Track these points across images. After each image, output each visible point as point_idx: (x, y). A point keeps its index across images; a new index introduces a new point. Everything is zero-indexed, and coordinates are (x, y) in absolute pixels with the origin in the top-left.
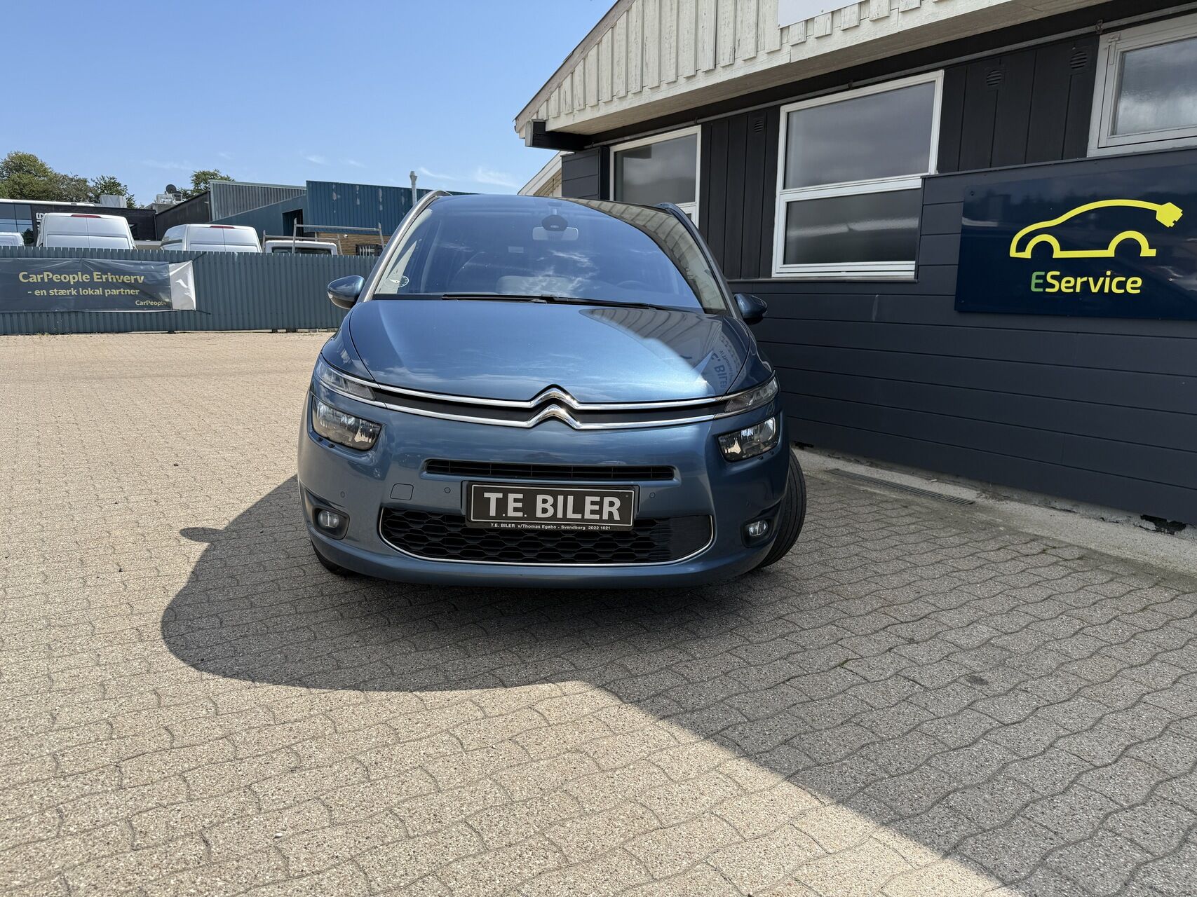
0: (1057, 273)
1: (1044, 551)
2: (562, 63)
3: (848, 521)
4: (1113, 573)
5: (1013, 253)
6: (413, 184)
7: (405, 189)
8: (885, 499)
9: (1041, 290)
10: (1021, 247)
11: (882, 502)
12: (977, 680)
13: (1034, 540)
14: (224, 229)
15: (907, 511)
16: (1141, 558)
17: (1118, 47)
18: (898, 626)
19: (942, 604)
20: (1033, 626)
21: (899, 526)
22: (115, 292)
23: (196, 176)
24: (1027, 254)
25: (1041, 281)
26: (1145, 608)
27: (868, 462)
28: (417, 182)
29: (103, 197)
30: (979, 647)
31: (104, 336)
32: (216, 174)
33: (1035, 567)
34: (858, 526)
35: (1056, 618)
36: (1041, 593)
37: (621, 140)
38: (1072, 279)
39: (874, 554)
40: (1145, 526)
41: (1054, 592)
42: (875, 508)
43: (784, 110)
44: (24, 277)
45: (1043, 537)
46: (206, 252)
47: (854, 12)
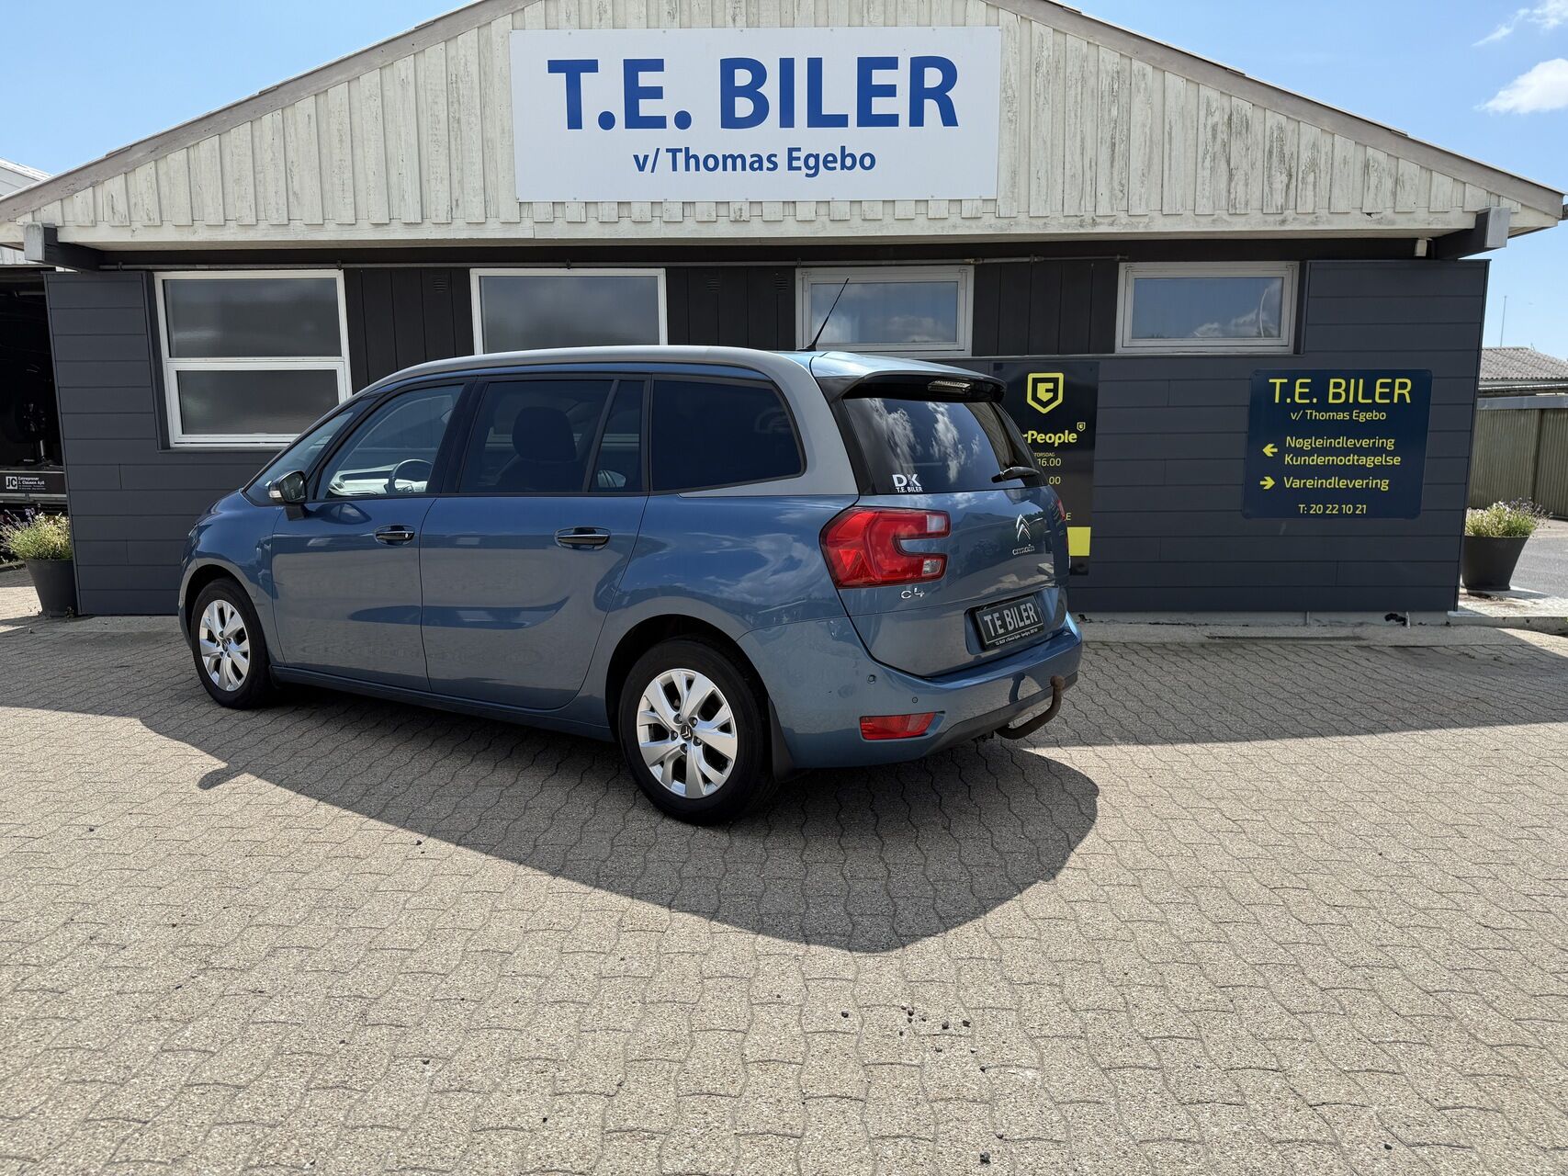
37: (185, 267)
43: (475, 273)
47: (613, 209)
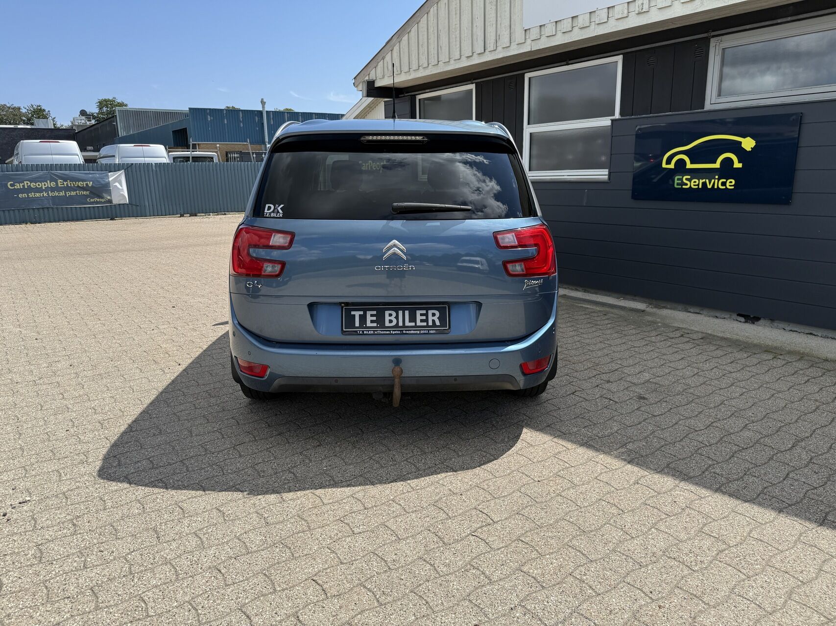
0: (689, 177)
1: (682, 336)
2: (385, 44)
3: (572, 324)
4: (718, 345)
5: (664, 165)
6: (263, 107)
7: (257, 111)
8: (593, 311)
9: (680, 187)
10: (669, 162)
11: (592, 312)
12: (641, 398)
13: (677, 330)
14: (143, 147)
15: (606, 317)
16: (735, 337)
17: (721, 45)
18: (602, 375)
19: (625, 364)
20: (673, 373)
21: (602, 325)
22: (73, 193)
23: (99, 102)
24: (672, 166)
25: (680, 182)
26: (732, 362)
27: (583, 290)
28: (265, 106)
29: (36, 121)
30: (644, 383)
31: (68, 223)
32: (114, 101)
33: (677, 344)
34: (578, 326)
35: (685, 368)
36: (678, 357)
37: (423, 92)
38: (697, 181)
39: (588, 341)
40: (739, 320)
41: (686, 356)
42: (588, 316)
43: (527, 76)
44: (11, 185)
45: (683, 328)
46: (133, 164)
47: (569, 23)
